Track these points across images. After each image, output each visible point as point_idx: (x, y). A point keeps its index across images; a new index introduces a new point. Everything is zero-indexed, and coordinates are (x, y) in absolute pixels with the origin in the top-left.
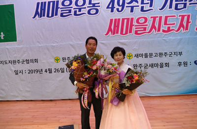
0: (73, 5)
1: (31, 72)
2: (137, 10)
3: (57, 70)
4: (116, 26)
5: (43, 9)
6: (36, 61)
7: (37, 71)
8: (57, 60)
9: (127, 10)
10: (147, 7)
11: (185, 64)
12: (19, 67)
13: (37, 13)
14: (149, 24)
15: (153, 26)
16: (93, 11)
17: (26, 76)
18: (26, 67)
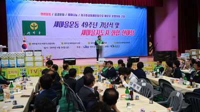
0: (69, 24)
1: (51, 48)
2: (92, 27)
3: (62, 47)
4: (85, 32)
5: (58, 24)
6: (54, 43)
7: (54, 48)
8: (62, 43)
9: (88, 27)
10: (95, 26)
11: (108, 46)
12: (46, 46)
13: (55, 25)
14: (96, 32)
15: (97, 33)
16: (77, 27)
17: (49, 49)
18: (50, 46)
